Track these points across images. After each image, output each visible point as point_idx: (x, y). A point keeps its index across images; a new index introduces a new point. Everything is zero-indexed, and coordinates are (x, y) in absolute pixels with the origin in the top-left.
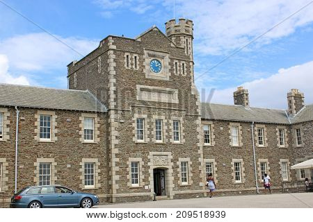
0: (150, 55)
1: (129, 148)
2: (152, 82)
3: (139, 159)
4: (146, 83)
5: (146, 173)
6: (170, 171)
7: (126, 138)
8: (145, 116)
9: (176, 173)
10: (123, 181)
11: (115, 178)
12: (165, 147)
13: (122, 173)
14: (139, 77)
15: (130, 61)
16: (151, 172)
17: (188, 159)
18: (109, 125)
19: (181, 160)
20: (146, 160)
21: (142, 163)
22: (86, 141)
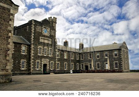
0: (44, 28)
1: (37, 57)
2: (45, 36)
3: (39, 61)
4: (43, 37)
5: (41, 65)
6: (48, 65)
7: (36, 54)
8: (42, 47)
9: (49, 66)
10: (34, 67)
11: (32, 66)
12: (47, 57)
13: (34, 65)
14: (40, 34)
15: (38, 29)
16: (42, 65)
17: (53, 62)
18: (30, 49)
19: (51, 62)
20: (41, 61)
21: (40, 62)
22: (23, 54)
